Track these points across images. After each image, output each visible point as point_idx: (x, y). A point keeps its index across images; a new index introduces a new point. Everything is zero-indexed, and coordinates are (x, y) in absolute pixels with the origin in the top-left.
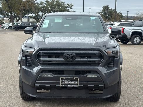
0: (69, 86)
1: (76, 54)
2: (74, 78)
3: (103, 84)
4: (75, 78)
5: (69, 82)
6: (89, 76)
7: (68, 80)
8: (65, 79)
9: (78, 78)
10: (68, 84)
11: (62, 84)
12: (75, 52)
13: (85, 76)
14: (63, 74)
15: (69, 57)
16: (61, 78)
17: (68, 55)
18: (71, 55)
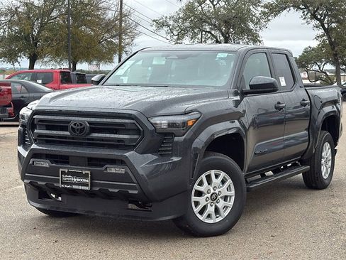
0: (75, 187)
1: (90, 123)
2: (82, 173)
3: (136, 189)
4: (84, 172)
5: (75, 180)
6: (113, 170)
7: (74, 174)
8: (69, 173)
9: (89, 172)
10: (72, 184)
11: (62, 183)
12: (88, 119)
13: (103, 168)
14: (68, 163)
15: (78, 130)
16: (61, 170)
17: (75, 124)
18: (81, 125)
